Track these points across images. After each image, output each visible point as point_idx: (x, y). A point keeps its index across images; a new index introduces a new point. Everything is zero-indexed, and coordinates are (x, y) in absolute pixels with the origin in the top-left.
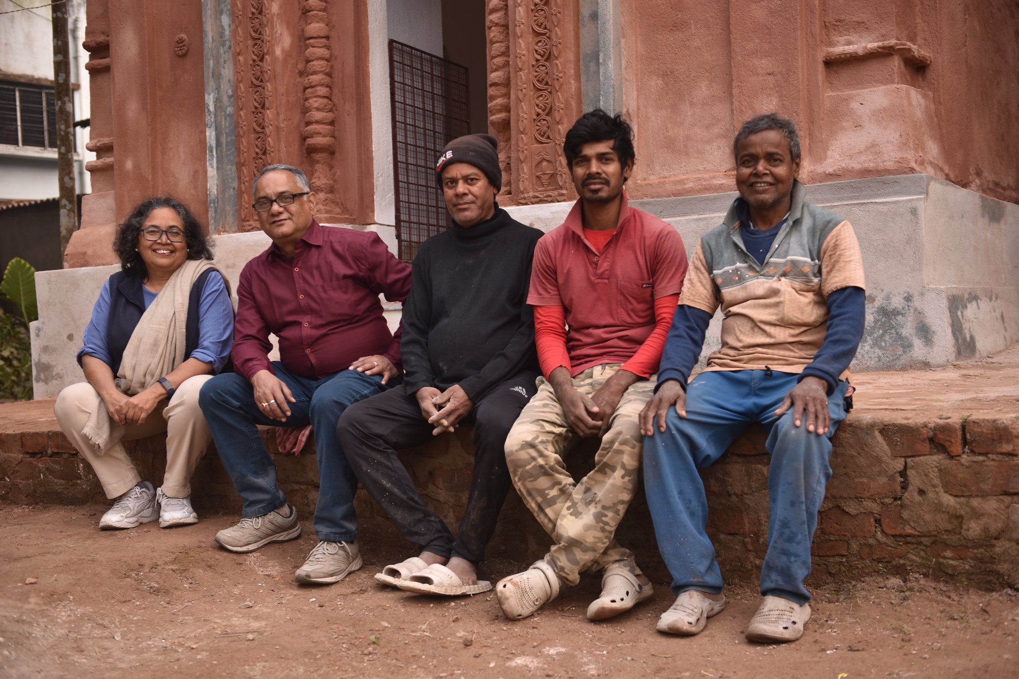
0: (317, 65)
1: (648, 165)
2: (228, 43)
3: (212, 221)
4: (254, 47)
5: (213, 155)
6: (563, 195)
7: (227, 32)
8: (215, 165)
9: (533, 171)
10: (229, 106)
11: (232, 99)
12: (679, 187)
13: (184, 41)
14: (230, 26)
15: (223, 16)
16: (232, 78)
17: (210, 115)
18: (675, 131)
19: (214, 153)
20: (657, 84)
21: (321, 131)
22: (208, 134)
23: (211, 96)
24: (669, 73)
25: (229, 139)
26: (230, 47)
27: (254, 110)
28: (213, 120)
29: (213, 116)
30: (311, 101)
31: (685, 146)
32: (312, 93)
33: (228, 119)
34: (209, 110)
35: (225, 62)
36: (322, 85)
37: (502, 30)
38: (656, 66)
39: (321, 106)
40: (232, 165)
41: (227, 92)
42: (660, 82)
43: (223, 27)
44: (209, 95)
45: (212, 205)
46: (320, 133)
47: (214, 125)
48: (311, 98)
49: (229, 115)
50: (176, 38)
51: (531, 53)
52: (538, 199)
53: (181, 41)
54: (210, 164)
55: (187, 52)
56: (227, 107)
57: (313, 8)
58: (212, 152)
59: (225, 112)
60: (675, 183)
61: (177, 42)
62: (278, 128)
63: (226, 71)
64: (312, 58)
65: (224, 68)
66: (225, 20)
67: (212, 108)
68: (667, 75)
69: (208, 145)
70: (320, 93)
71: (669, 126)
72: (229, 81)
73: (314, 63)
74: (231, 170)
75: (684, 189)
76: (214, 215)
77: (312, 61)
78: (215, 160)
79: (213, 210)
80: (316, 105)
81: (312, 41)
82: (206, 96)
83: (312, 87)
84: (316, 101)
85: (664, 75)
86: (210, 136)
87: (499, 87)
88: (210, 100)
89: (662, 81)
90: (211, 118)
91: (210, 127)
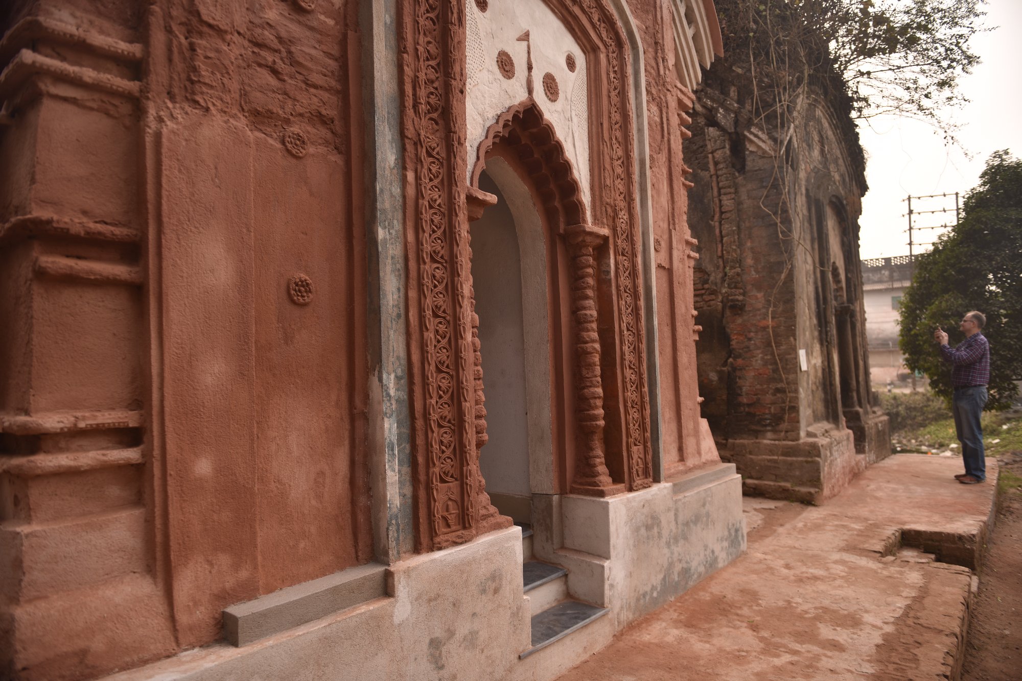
2: (396, 310)
3: (394, 544)
4: (437, 325)
5: (394, 454)
6: (651, 482)
8: (397, 467)
10: (398, 390)
11: (402, 381)
13: (307, 285)
14: (398, 289)
16: (402, 354)
17: (389, 400)
19: (396, 451)
22: (386, 426)
23: (392, 377)
26: (399, 316)
27: (438, 400)
28: (394, 407)
29: (393, 402)
34: (388, 395)
40: (402, 466)
44: (389, 374)
45: (394, 521)
47: (394, 414)
50: (296, 277)
53: (303, 284)
54: (390, 466)
55: (312, 301)
58: (392, 449)
61: (297, 284)
67: (392, 392)
69: (387, 441)
72: (398, 358)
76: (395, 535)
78: (396, 460)
79: (395, 528)
82: (385, 376)
86: (390, 429)
88: (390, 381)
90: (391, 404)
91: (390, 417)
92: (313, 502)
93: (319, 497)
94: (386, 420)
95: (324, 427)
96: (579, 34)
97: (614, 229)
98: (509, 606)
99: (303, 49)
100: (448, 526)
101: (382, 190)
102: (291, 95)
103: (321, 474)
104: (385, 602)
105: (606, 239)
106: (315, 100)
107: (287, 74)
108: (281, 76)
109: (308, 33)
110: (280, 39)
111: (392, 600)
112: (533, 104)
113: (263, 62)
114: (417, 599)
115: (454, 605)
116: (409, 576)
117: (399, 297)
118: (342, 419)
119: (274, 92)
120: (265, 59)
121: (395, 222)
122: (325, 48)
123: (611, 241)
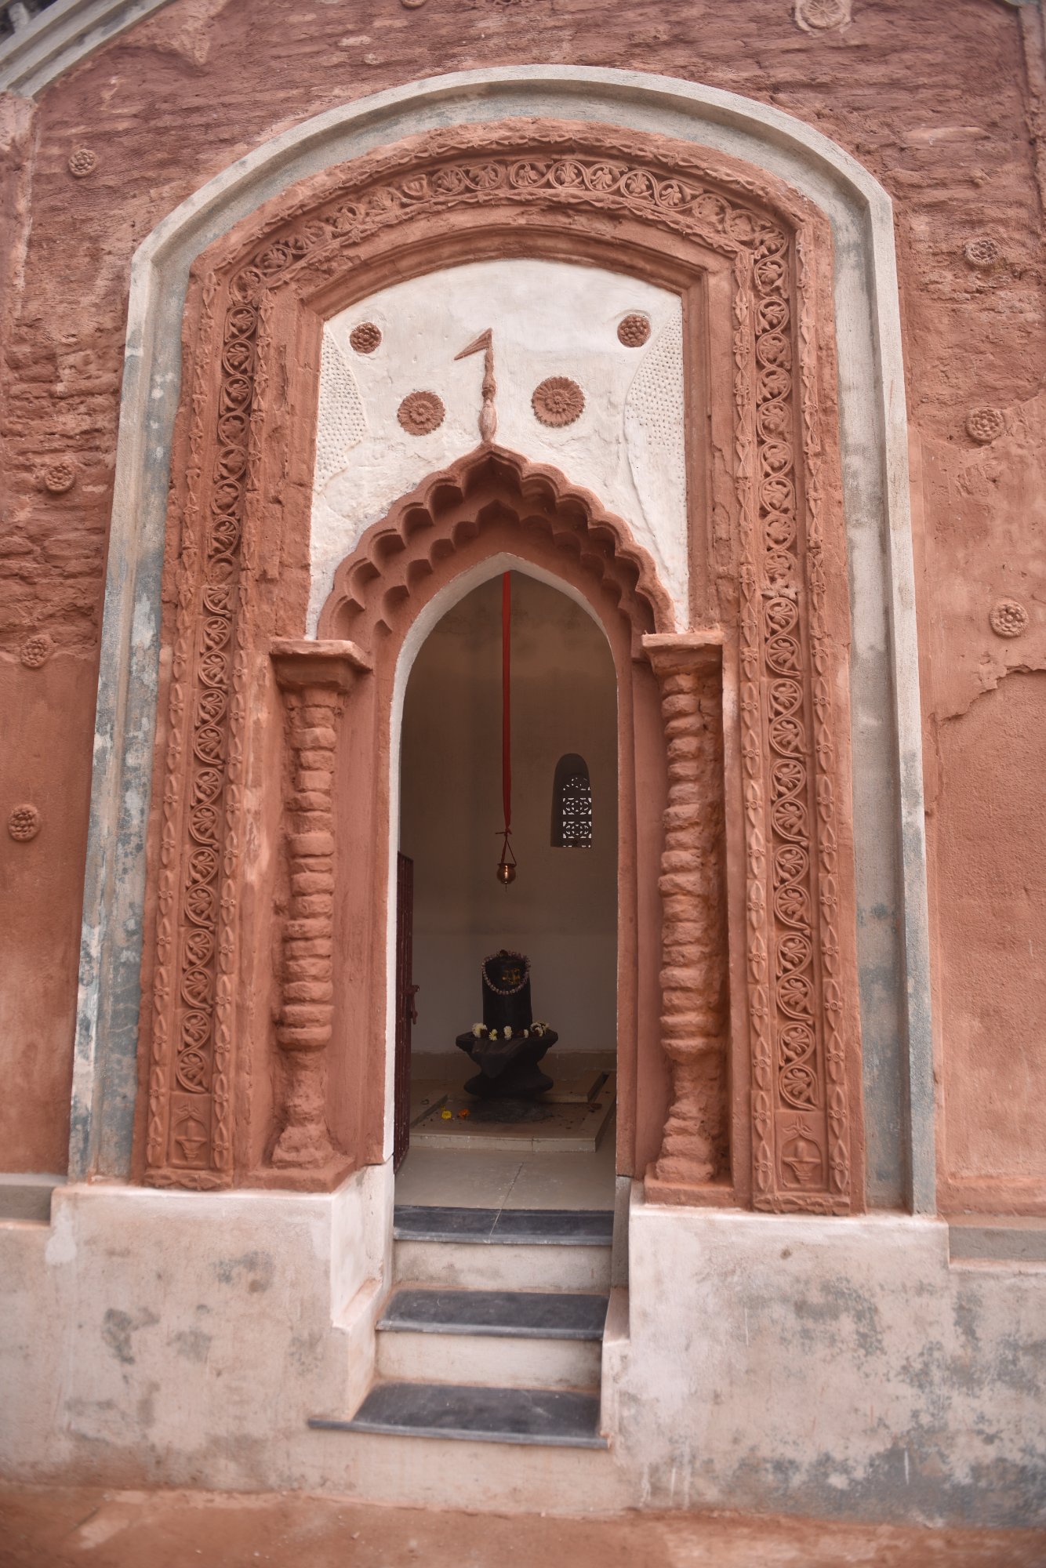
0: (319, 902)
1: (959, 1153)
2: (135, 841)
3: (77, 1157)
4: (196, 857)
5: (89, 1036)
6: (845, 1205)
7: (135, 822)
8: (92, 1054)
9: (780, 1154)
10: (128, 949)
11: (135, 938)
12: (1026, 1200)
13: (30, 818)
14: (142, 812)
15: (128, 794)
16: (138, 900)
17: (89, 962)
18: (1005, 1104)
19: (93, 1032)
20: (972, 1027)
21: (320, 1017)
22: (81, 995)
23: (97, 930)
24: (992, 1013)
25: (121, 1006)
26: (139, 848)
27: (186, 966)
28: (95, 972)
29: (95, 965)
30: (302, 962)
31: (1024, 1131)
32: (306, 949)
33: (122, 970)
34: (88, 955)
35: (125, 871)
36: (323, 936)
37: (696, 903)
38: (970, 998)
39: (322, 974)
40: (124, 1054)
41: (124, 924)
42: (976, 1023)
43: (126, 810)
44: (92, 927)
45: (79, 1127)
46: (318, 1021)
47: (96, 982)
48: (303, 957)
49: (124, 964)
50: (16, 809)
51: (774, 956)
52: (796, 1207)
53: (25, 816)
54: (81, 1052)
55: (36, 836)
56: (122, 949)
57: (316, 806)
58: (87, 1028)
59: (118, 958)
60: (1017, 1192)
61: (16, 817)
62: (241, 1009)
63: (127, 886)
64: (310, 891)
65: (122, 880)
66: (134, 801)
67: (95, 951)
68: (988, 1015)
69: (80, 1016)
70: (321, 951)
71: (995, 1094)
72: (131, 905)
73: (314, 898)
74: (119, 1062)
75: (1035, 1204)
76: (81, 1145)
77: (310, 894)
78: (93, 1045)
79: (81, 1136)
80: (313, 971)
81: (311, 861)
82: (85, 929)
83: (307, 939)
84: (314, 965)
85: (985, 1015)
86: (86, 1001)
87: (691, 994)
88: (93, 937)
89: (981, 1022)
90: (92, 968)
91: (88, 985)
92: (19, 1080)
93: (27, 1075)
94: (81, 987)
95: (42, 990)
96: (648, 267)
97: (737, 629)
98: (289, 1324)
99: (60, 537)
100: (185, 1157)
101: (105, 685)
102: (42, 597)
103: (31, 1047)
104: (31, 1228)
105: (717, 650)
106: (71, 591)
107: (39, 575)
108: (29, 580)
109: (68, 516)
110: (31, 538)
111: (44, 1228)
112: (491, 453)
113: (7, 573)
114: (87, 1243)
115: (159, 1277)
116: (76, 1207)
117: (142, 822)
118: (68, 982)
119: (19, 601)
120: (9, 568)
121: (145, 720)
122: (88, 524)
123: (727, 653)
